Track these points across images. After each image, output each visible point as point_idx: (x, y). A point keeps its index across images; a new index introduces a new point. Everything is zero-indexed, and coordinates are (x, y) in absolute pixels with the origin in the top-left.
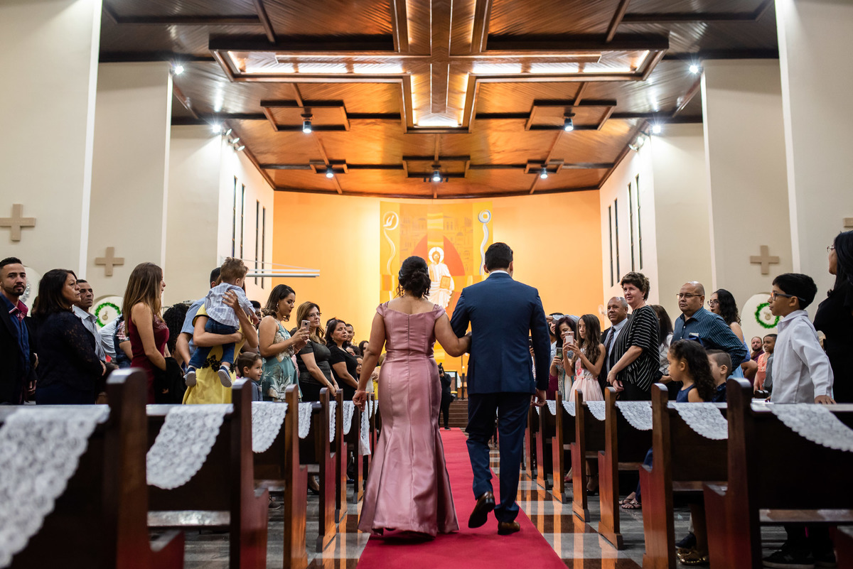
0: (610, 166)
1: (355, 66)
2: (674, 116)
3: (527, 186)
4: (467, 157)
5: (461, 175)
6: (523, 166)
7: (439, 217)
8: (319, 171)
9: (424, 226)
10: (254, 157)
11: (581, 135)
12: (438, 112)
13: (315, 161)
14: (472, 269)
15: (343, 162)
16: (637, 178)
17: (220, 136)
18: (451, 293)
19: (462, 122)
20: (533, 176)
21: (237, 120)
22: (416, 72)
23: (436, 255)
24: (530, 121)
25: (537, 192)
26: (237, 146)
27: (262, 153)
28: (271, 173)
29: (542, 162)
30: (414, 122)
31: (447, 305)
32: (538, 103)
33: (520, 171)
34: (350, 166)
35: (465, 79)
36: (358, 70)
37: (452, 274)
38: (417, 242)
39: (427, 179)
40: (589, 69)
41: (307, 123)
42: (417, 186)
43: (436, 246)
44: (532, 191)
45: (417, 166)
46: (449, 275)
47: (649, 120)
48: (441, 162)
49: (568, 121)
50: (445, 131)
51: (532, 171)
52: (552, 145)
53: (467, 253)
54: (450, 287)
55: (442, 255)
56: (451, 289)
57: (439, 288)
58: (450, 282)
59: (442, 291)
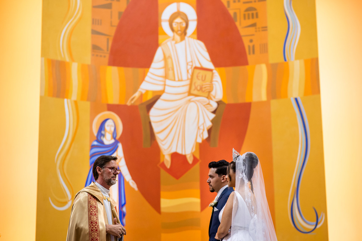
14: (264, 48)
18: (215, 105)
23: (178, 20)
31: (206, 135)
37: (217, 64)
43: (178, 1)
46: (210, 66)
53: (250, 12)
54: (213, 93)
55: (193, 20)
56: (214, 97)
57: (186, 94)
58: (211, 81)
59: (193, 101)
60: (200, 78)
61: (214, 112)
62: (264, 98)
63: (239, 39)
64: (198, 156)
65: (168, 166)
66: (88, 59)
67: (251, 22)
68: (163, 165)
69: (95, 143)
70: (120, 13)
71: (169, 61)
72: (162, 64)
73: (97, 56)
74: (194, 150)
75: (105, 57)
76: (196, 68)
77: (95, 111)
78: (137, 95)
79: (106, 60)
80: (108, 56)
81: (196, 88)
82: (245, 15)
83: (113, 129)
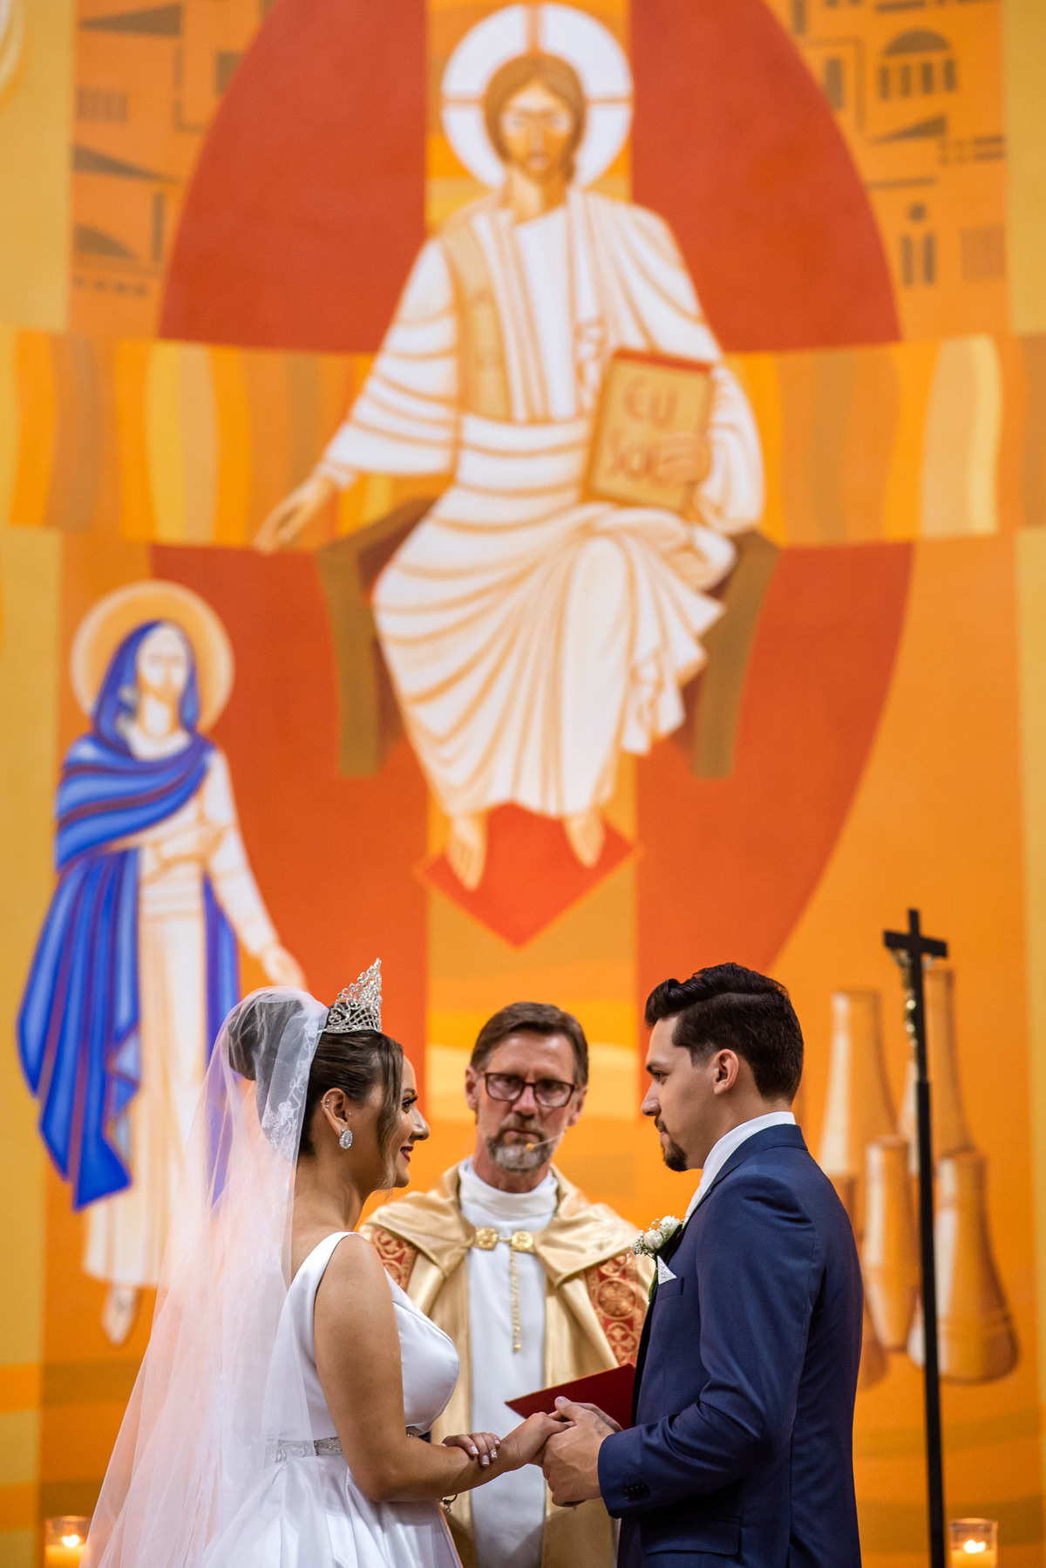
14: (987, 252)
18: (719, 555)
23: (533, 99)
31: (670, 715)
37: (732, 333)
43: (527, 4)
46: (697, 342)
53: (915, 60)
54: (711, 490)
55: (610, 101)
56: (719, 511)
57: (571, 496)
58: (704, 426)
59: (608, 534)
60: (644, 408)
61: (716, 592)
63: (852, 200)
64: (627, 826)
65: (471, 872)
66: (50, 302)
67: (917, 109)
68: (444, 872)
69: (87, 752)
70: (224, 60)
71: (482, 316)
72: (442, 333)
73: (100, 285)
74: (607, 791)
75: (141, 291)
76: (624, 355)
77: (87, 581)
78: (309, 496)
79: (149, 307)
80: (156, 287)
81: (622, 464)
82: (884, 76)
83: (179, 676)
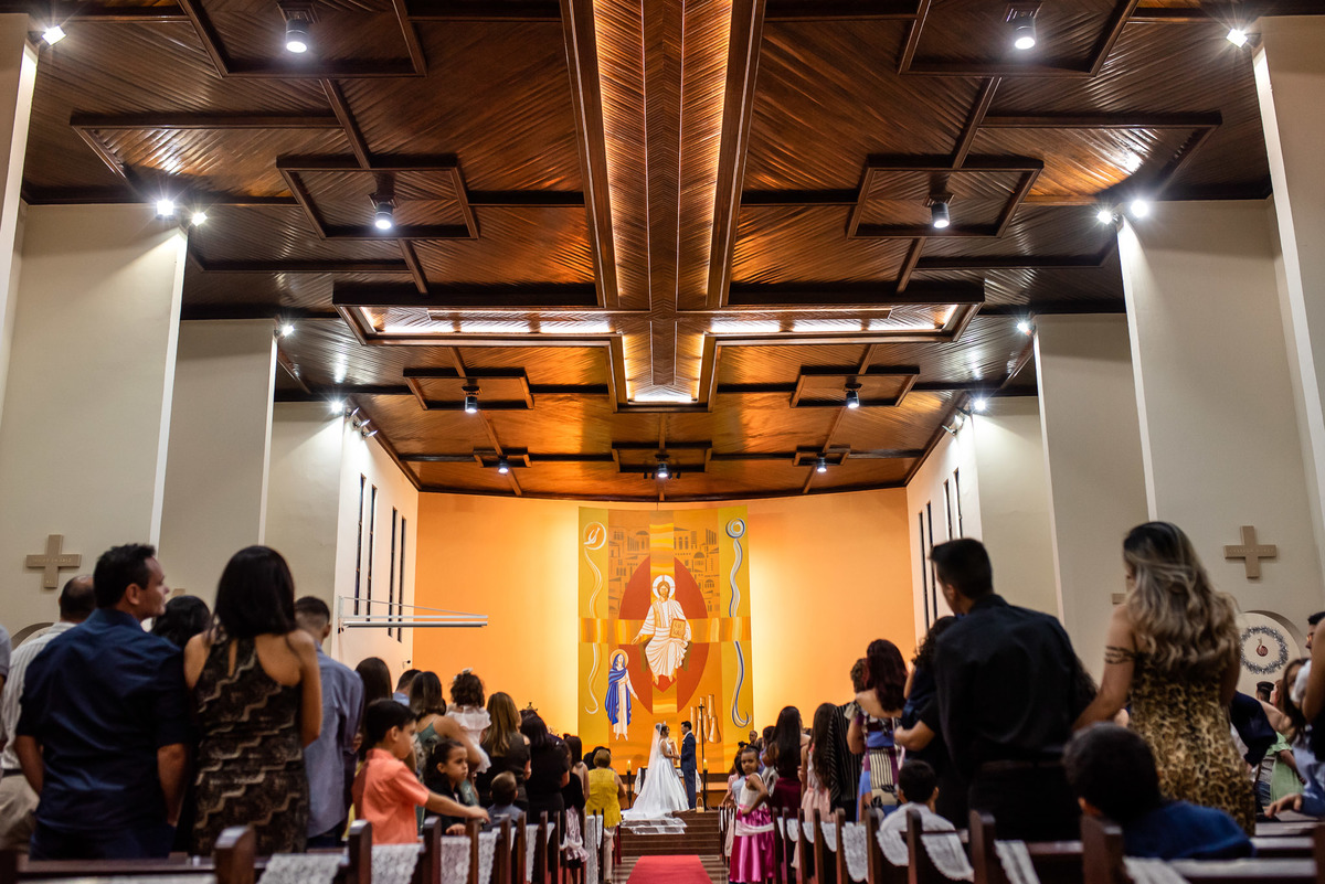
0: (920, 455)
1: (542, 323)
2: (1003, 387)
3: (799, 482)
4: (707, 444)
5: (699, 468)
6: (790, 455)
7: (667, 530)
8: (487, 464)
9: (646, 543)
10: (390, 444)
11: (872, 413)
12: (662, 383)
13: (481, 450)
14: (718, 607)
15: (524, 451)
16: (957, 474)
17: (342, 418)
18: (686, 645)
19: (697, 396)
20: (807, 468)
21: (367, 395)
22: (629, 332)
23: (663, 587)
24: (797, 394)
25: (813, 491)
26: (366, 430)
27: (402, 439)
28: (416, 466)
29: (818, 449)
30: (628, 397)
31: (681, 664)
32: (807, 370)
33: (787, 462)
34: (535, 457)
35: (700, 340)
36: (546, 329)
37: (688, 617)
38: (635, 568)
39: (650, 475)
40: (875, 327)
41: (471, 400)
42: (635, 484)
43: (663, 574)
44: (806, 490)
45: (632, 456)
46: (684, 618)
47: (968, 392)
48: (669, 451)
49: (851, 396)
50: (672, 409)
51: (804, 462)
52: (832, 427)
53: (709, 583)
54: (685, 636)
55: (673, 588)
56: (686, 639)
57: (669, 637)
58: (684, 629)
59: (673, 642)
62: (717, 640)
63: (702, 600)
65: (657, 684)
66: (607, 616)
67: (709, 590)
68: (654, 683)
69: (612, 670)
70: (626, 585)
71: (658, 615)
72: (653, 617)
73: (612, 614)
74: (673, 674)
77: (611, 649)
78: (637, 637)
79: (618, 616)
80: (619, 613)
82: (706, 585)
83: (623, 661)
